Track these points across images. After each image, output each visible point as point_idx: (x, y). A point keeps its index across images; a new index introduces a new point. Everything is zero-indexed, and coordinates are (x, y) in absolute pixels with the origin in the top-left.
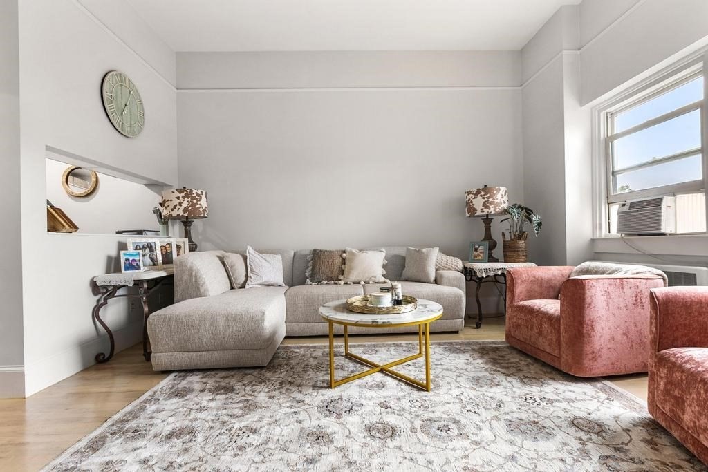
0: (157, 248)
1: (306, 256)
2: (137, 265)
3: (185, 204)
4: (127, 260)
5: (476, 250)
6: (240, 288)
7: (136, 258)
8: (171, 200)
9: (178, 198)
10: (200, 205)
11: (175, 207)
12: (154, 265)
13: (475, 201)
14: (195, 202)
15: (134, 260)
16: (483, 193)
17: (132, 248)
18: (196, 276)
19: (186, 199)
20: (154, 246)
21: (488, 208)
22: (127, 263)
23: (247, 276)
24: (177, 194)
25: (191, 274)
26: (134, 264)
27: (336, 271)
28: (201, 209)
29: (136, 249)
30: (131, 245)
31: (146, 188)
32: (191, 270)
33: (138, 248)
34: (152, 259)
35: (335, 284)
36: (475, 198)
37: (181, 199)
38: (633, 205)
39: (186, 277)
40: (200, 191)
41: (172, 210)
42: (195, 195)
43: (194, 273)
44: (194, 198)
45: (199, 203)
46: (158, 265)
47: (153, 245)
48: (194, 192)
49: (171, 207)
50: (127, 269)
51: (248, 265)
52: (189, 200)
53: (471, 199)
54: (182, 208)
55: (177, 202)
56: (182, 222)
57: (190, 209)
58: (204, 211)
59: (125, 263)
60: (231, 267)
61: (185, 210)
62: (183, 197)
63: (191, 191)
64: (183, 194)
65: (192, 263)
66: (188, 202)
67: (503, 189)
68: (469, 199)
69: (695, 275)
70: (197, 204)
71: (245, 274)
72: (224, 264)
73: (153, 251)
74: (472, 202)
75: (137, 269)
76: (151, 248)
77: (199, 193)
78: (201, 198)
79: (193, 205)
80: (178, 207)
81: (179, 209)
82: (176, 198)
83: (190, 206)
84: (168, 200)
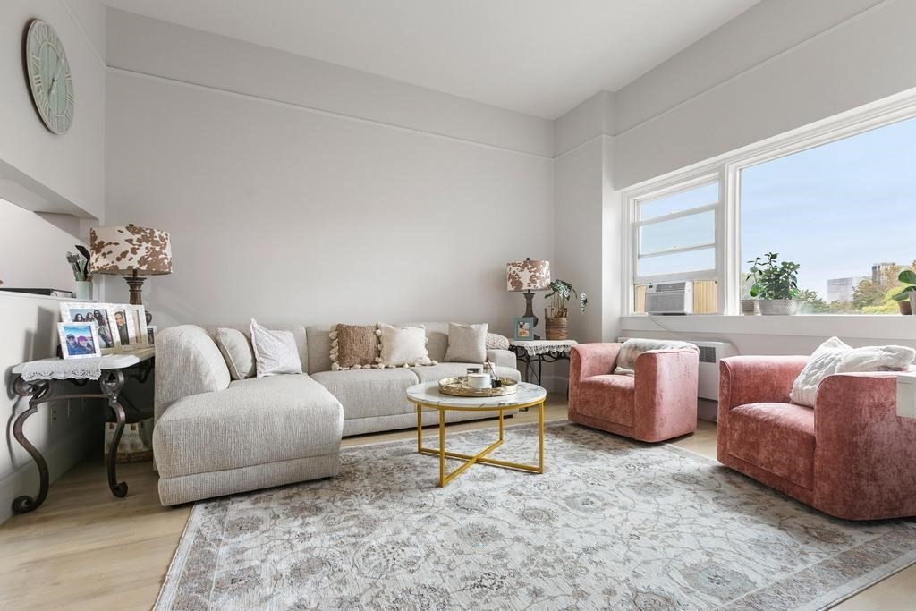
0: (110, 319)
1: (327, 333)
2: (88, 345)
3: (142, 252)
4: (71, 337)
5: (521, 327)
6: (246, 378)
7: (87, 335)
8: (117, 244)
9: (130, 241)
10: (165, 254)
11: (124, 254)
12: (108, 346)
13: (521, 274)
14: (157, 249)
15: (82, 338)
16: (530, 266)
17: (69, 317)
18: (195, 361)
19: (144, 244)
20: (105, 316)
21: (534, 282)
22: (71, 342)
23: (254, 360)
24: (129, 235)
25: (188, 358)
26: (83, 344)
27: (372, 352)
28: (166, 261)
29: (76, 320)
30: (68, 313)
31: (39, 219)
32: (187, 352)
33: (80, 319)
34: (103, 337)
35: (372, 368)
36: (521, 271)
37: (135, 242)
38: (659, 288)
39: (177, 364)
40: (164, 233)
41: (119, 259)
42: (158, 239)
43: (192, 358)
44: (156, 243)
45: (163, 251)
46: (114, 346)
47: (103, 314)
48: (157, 233)
49: (117, 254)
50: (72, 352)
51: (254, 345)
52: (150, 245)
53: (517, 272)
54: (137, 258)
55: (128, 247)
56: (127, 279)
57: (150, 259)
58: (170, 264)
59: (68, 343)
60: (231, 349)
61: (143, 261)
62: (139, 240)
63: (152, 232)
64: (139, 236)
65: (189, 342)
66: (147, 248)
67: (547, 263)
68: (514, 272)
69: (714, 349)
70: (161, 253)
71: (250, 357)
72: (218, 344)
73: (104, 324)
74: (517, 275)
75: (88, 353)
76: (99, 318)
77: (164, 236)
78: (166, 244)
79: (155, 254)
80: (130, 255)
81: (131, 258)
82: (126, 240)
83: (150, 256)
84: (110, 244)
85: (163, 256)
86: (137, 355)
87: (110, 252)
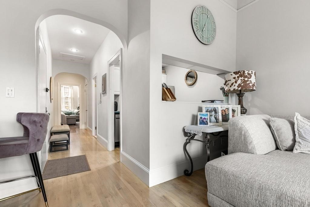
0: (219, 111)
2: (206, 121)
3: (239, 82)
4: (201, 118)
6: (286, 150)
7: (206, 117)
8: (230, 80)
9: (234, 78)
10: (250, 81)
11: (232, 84)
12: (217, 122)
14: (246, 79)
15: (205, 118)
17: (205, 110)
18: (245, 135)
19: (240, 78)
20: (217, 110)
22: (201, 120)
23: (294, 141)
24: (234, 76)
26: (205, 121)
28: (251, 84)
29: (207, 111)
30: (204, 109)
31: (218, 76)
32: (241, 130)
33: (208, 111)
34: (216, 118)
37: (236, 78)
39: (237, 135)
40: (250, 71)
41: (231, 86)
42: (247, 74)
43: (243, 133)
44: (246, 77)
45: (249, 80)
46: (219, 122)
47: (217, 109)
48: (246, 72)
49: (230, 85)
50: (201, 124)
51: (296, 129)
52: (242, 78)
54: (237, 85)
55: (234, 81)
56: (237, 94)
57: (242, 84)
58: (253, 85)
59: (200, 120)
60: (277, 130)
61: (239, 86)
62: (238, 77)
63: (244, 72)
64: (238, 75)
65: (242, 124)
66: (241, 80)
70: (248, 81)
71: (292, 137)
72: (269, 126)
73: (217, 113)
75: (206, 124)
76: (215, 111)
77: (250, 72)
78: (251, 76)
79: (245, 82)
80: (234, 84)
81: (235, 85)
82: (233, 78)
83: (242, 83)
84: (228, 81)
85: (249, 82)
86: (223, 128)
87: (228, 84)
